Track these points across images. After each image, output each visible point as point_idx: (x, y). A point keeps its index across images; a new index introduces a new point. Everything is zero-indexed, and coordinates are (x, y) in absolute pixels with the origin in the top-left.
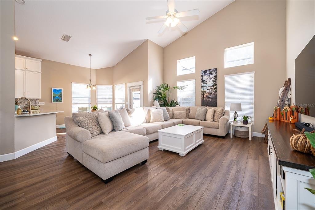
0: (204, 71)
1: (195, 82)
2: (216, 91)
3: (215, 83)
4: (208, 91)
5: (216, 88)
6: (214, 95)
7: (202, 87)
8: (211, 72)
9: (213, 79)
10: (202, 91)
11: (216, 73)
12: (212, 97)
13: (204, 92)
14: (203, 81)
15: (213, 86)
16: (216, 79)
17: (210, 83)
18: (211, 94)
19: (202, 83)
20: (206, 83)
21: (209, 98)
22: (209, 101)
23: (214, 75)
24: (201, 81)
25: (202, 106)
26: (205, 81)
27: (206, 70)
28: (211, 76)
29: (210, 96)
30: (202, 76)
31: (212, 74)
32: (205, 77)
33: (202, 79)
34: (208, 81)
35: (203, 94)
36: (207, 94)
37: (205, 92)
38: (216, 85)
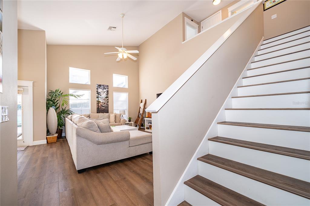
0: (99, 85)
1: (90, 92)
2: (108, 102)
3: (107, 96)
4: (102, 101)
5: (108, 99)
6: (107, 104)
7: (98, 97)
8: (105, 87)
9: (106, 93)
10: (97, 101)
11: (108, 89)
12: (105, 106)
13: (98, 102)
14: (98, 93)
15: (106, 98)
16: (108, 93)
17: (104, 95)
18: (105, 103)
19: (97, 95)
20: (101, 95)
21: (103, 106)
22: (103, 109)
23: (107, 90)
24: (96, 93)
25: (97, 113)
26: (99, 93)
27: (101, 85)
28: (105, 90)
29: (104, 105)
30: (97, 89)
31: (105, 89)
32: (100, 90)
33: (97, 91)
34: (102, 93)
35: (98, 103)
36: (102, 104)
37: (100, 102)
38: (108, 97)
